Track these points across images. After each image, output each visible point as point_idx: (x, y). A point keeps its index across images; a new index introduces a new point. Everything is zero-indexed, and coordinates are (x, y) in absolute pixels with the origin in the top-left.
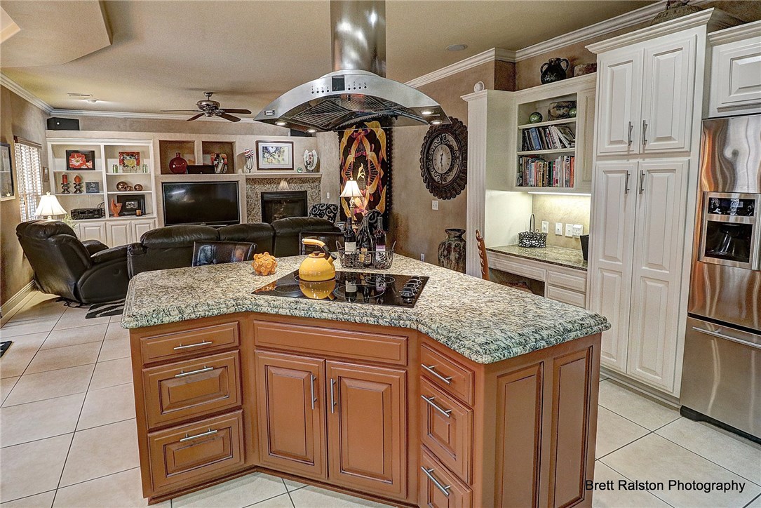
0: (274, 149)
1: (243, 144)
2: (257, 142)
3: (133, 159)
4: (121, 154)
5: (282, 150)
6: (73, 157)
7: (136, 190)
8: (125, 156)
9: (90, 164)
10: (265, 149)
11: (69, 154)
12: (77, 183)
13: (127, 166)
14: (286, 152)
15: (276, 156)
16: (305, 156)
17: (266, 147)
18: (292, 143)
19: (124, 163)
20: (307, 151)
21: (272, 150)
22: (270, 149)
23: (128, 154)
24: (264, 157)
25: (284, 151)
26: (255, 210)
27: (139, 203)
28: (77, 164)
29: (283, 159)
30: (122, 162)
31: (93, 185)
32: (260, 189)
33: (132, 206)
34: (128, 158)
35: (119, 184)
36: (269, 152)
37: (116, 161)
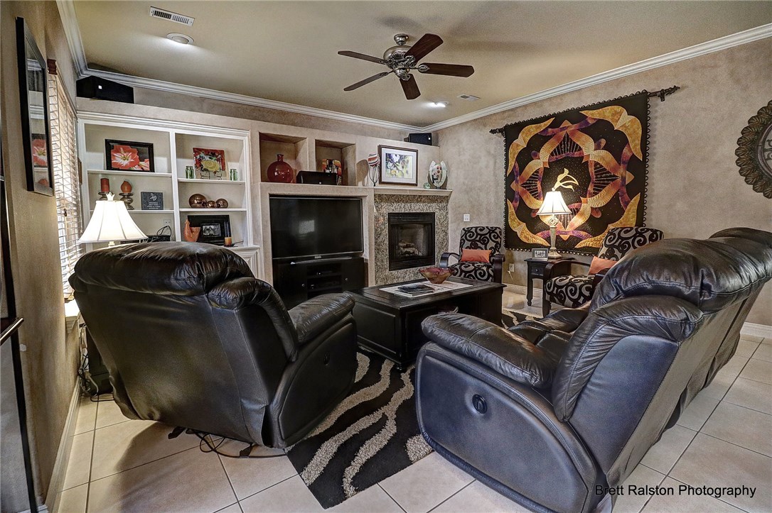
0: (398, 158)
1: (364, 148)
2: (380, 148)
3: (214, 161)
4: (197, 151)
5: (406, 160)
6: (118, 151)
7: (219, 207)
8: (202, 155)
9: (146, 164)
10: (389, 156)
11: (110, 146)
12: (126, 194)
13: (206, 170)
14: (410, 162)
15: (400, 168)
16: (431, 169)
17: (390, 155)
18: (417, 151)
19: (201, 165)
20: (433, 163)
21: (396, 159)
22: (394, 157)
23: (207, 152)
24: (387, 167)
25: (408, 161)
26: (381, 237)
27: (222, 228)
28: (125, 163)
29: (407, 172)
30: (199, 163)
31: (154, 198)
32: (388, 208)
33: (212, 232)
34: (207, 158)
35: (193, 197)
36: (392, 161)
37: (191, 162)
